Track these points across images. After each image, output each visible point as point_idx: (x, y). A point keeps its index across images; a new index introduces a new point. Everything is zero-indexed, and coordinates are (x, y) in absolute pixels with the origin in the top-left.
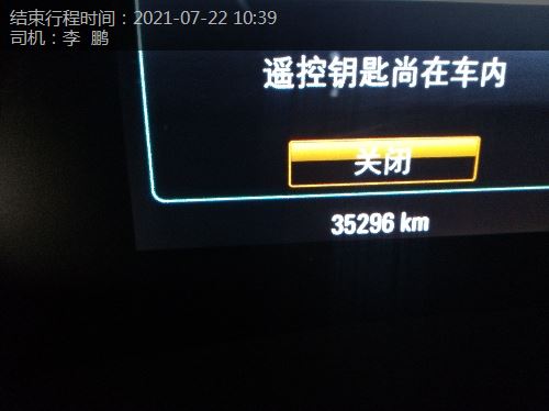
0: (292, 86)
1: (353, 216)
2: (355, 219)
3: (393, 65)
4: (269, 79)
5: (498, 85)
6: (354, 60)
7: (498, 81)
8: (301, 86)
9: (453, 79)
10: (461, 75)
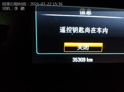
0: (65, 32)
1: (77, 58)
2: (77, 59)
3: (85, 29)
4: (61, 31)
5: (106, 33)
6: (77, 28)
7: (106, 32)
8: (67, 32)
9: (97, 32)
10: (99, 31)
